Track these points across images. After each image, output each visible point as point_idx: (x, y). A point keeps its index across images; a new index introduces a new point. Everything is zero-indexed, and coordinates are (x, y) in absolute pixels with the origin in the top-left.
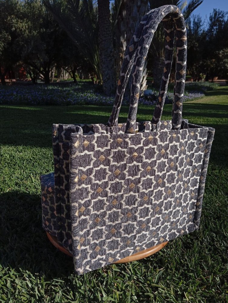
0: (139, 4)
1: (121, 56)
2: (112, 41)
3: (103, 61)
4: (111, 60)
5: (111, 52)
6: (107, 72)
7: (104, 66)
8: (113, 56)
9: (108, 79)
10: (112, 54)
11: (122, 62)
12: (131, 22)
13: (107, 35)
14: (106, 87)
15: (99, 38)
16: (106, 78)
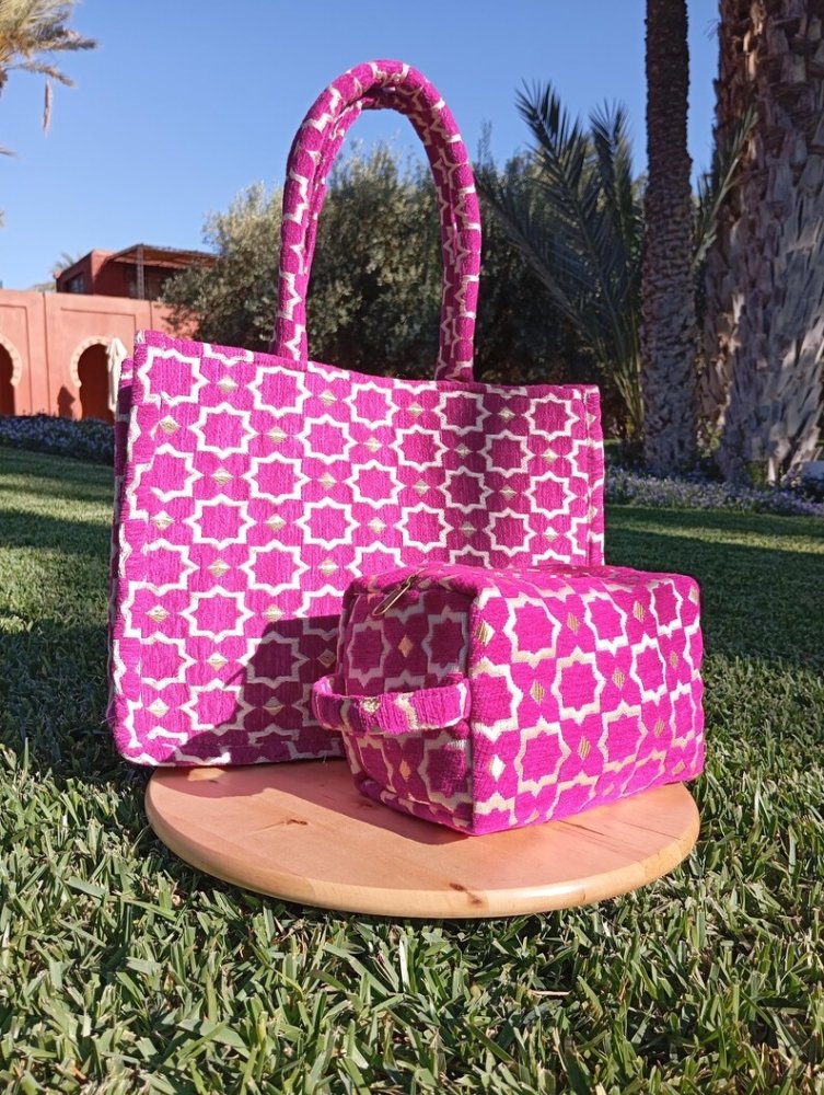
0: (800, 156)
1: (721, 344)
2: (690, 291)
3: (653, 359)
4: (682, 355)
5: (684, 327)
6: (662, 396)
7: (656, 376)
8: (691, 341)
9: (666, 422)
10: (685, 336)
11: (725, 362)
12: (767, 219)
13: (676, 271)
14: (655, 450)
15: (643, 283)
16: (656, 418)
